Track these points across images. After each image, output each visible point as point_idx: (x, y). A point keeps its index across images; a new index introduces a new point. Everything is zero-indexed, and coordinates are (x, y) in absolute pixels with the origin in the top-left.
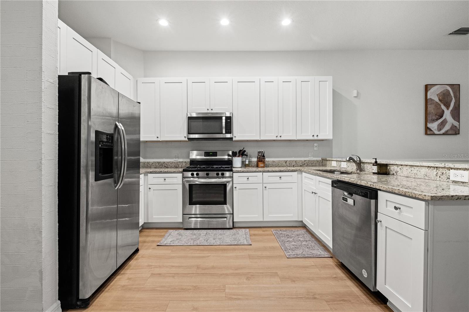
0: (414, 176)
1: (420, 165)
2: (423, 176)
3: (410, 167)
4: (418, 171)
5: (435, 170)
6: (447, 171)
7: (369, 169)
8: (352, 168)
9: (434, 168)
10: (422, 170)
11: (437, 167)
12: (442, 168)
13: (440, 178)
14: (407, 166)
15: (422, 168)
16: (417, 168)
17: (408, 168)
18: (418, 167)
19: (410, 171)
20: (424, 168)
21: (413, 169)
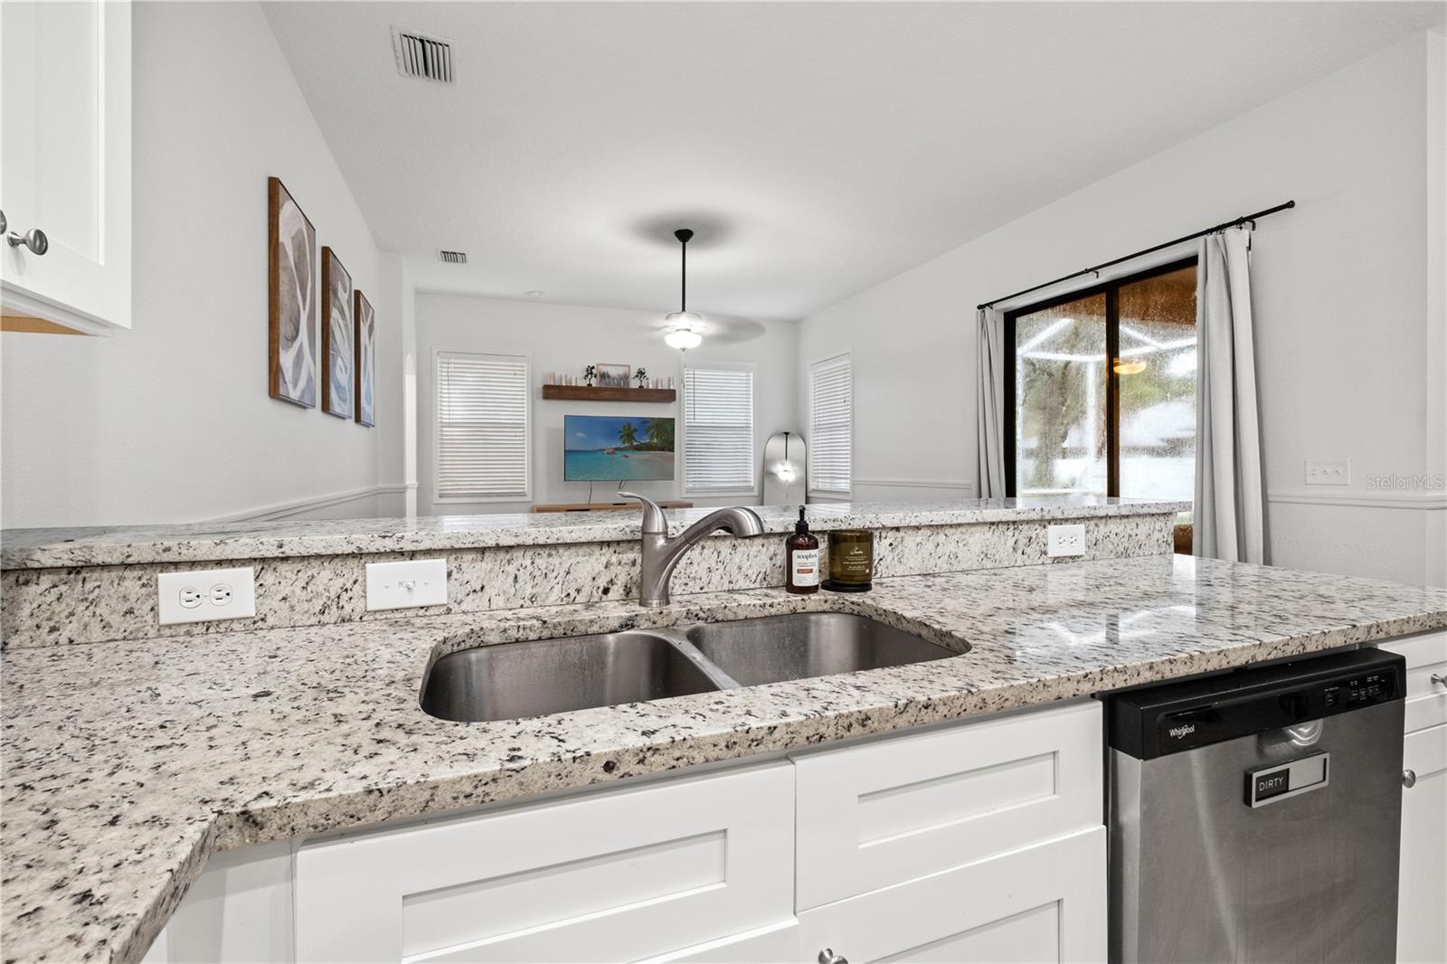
0: (946, 567)
1: (974, 521)
2: (976, 558)
3: (929, 533)
4: (961, 545)
5: (1010, 533)
6: (1041, 532)
7: (703, 573)
8: (529, 591)
9: (1006, 527)
10: (971, 540)
11: (1014, 523)
12: (1028, 522)
13: (1025, 557)
14: (918, 528)
15: (973, 529)
16: (956, 535)
17: (921, 536)
18: (960, 529)
19: (931, 547)
20: (979, 528)
21: (942, 537)
